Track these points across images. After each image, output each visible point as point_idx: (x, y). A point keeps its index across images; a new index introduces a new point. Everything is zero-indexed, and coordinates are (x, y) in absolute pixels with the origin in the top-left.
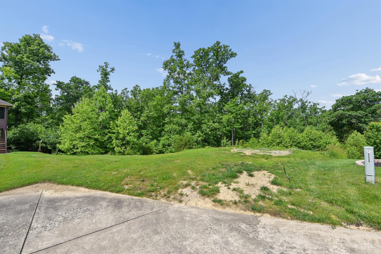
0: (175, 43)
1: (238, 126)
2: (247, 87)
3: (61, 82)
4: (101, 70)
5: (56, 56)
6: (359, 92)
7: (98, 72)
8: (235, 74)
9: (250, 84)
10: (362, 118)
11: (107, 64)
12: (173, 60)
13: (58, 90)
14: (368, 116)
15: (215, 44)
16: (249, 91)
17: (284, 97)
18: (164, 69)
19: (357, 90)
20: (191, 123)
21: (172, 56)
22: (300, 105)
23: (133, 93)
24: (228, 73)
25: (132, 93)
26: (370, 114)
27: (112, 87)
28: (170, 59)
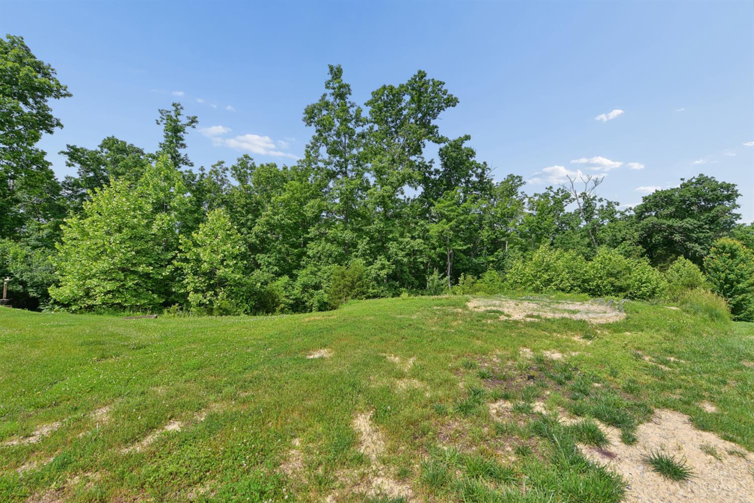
0: (331, 68)
1: (460, 245)
2: (478, 166)
3: (78, 147)
4: (165, 121)
5: (61, 87)
6: (686, 181)
7: (158, 124)
8: (454, 141)
9: (485, 163)
10: (692, 231)
11: (179, 107)
12: (327, 104)
14: (704, 229)
15: (415, 76)
16: (481, 176)
17: (546, 191)
18: (308, 124)
19: (682, 179)
20: (365, 238)
21: (325, 95)
22: (581, 205)
23: (236, 172)
24: (439, 140)
25: (234, 172)
26: (706, 224)
27: (191, 159)
28: (320, 101)
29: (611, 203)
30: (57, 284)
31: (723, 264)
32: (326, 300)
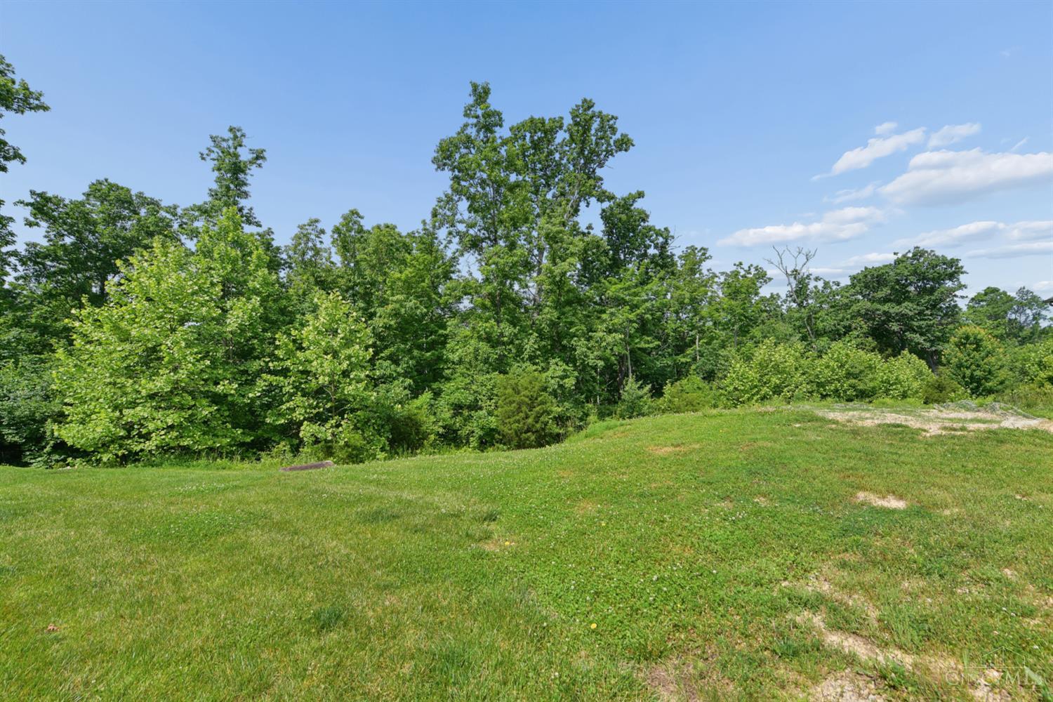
0: (475, 87)
1: (648, 342)
2: (659, 233)
3: (50, 195)
4: (214, 156)
5: (31, 93)
6: (900, 256)
7: (203, 159)
8: (624, 199)
9: (666, 229)
10: (912, 318)
11: (239, 134)
13: (37, 224)
14: (925, 315)
15: (576, 106)
16: (663, 247)
17: (734, 268)
18: (439, 167)
19: (895, 254)
20: (531, 334)
21: (466, 126)
22: (794, 286)
23: (340, 236)
24: (603, 197)
25: (336, 236)
26: (927, 309)
27: (258, 215)
28: (459, 133)
29: (828, 282)
30: (60, 418)
31: (967, 358)
32: (493, 426)
